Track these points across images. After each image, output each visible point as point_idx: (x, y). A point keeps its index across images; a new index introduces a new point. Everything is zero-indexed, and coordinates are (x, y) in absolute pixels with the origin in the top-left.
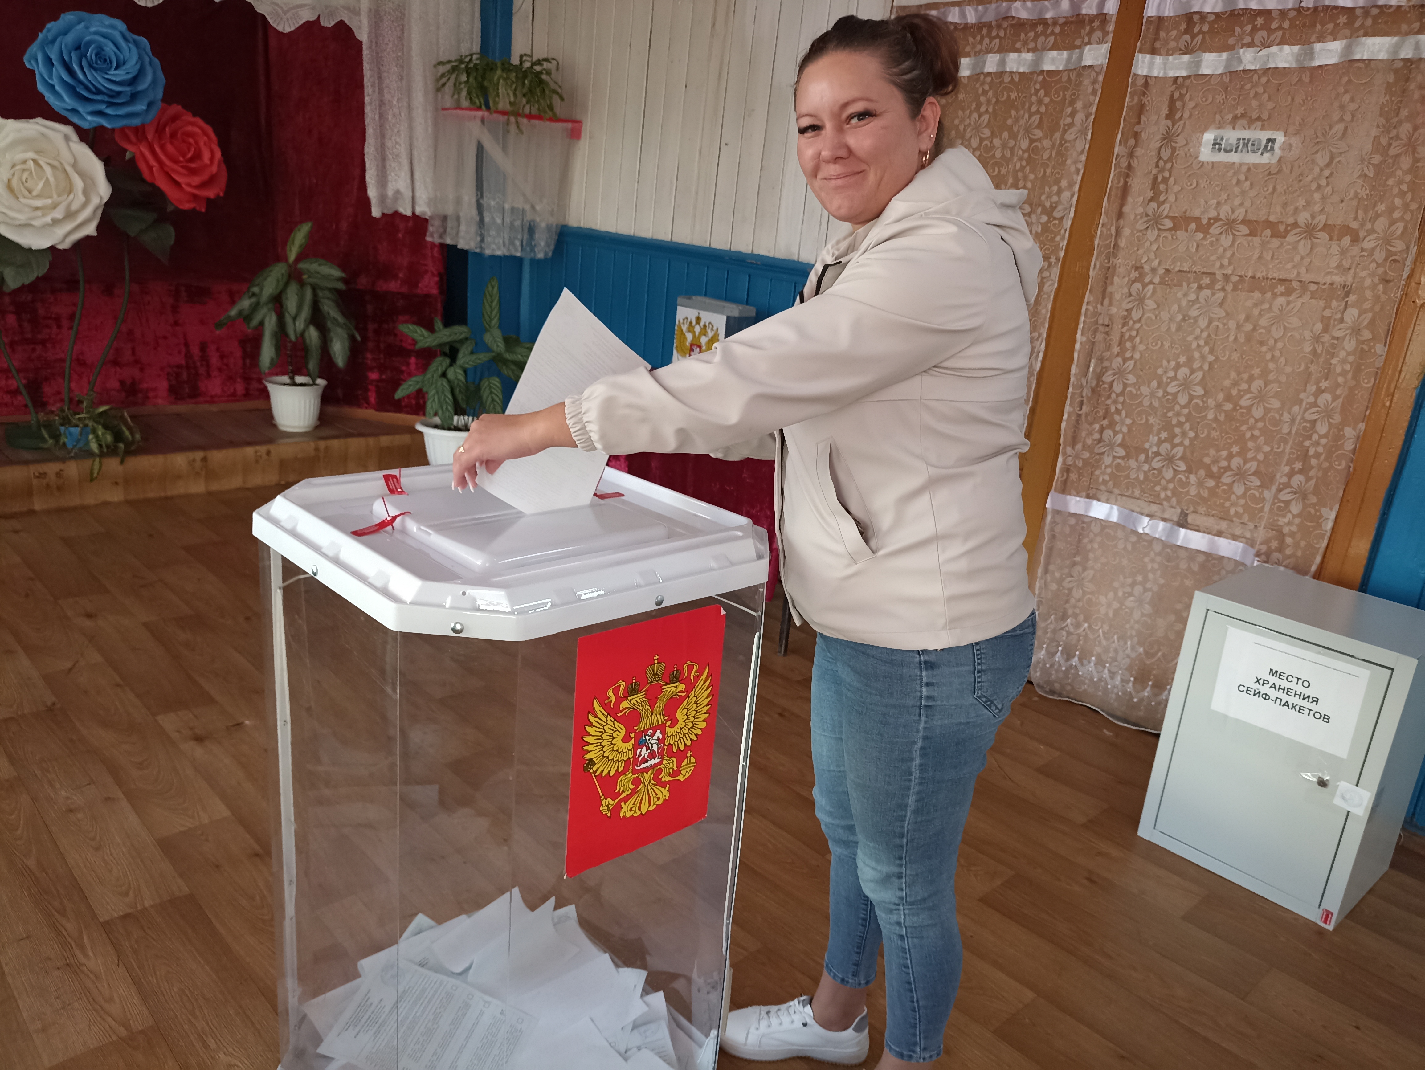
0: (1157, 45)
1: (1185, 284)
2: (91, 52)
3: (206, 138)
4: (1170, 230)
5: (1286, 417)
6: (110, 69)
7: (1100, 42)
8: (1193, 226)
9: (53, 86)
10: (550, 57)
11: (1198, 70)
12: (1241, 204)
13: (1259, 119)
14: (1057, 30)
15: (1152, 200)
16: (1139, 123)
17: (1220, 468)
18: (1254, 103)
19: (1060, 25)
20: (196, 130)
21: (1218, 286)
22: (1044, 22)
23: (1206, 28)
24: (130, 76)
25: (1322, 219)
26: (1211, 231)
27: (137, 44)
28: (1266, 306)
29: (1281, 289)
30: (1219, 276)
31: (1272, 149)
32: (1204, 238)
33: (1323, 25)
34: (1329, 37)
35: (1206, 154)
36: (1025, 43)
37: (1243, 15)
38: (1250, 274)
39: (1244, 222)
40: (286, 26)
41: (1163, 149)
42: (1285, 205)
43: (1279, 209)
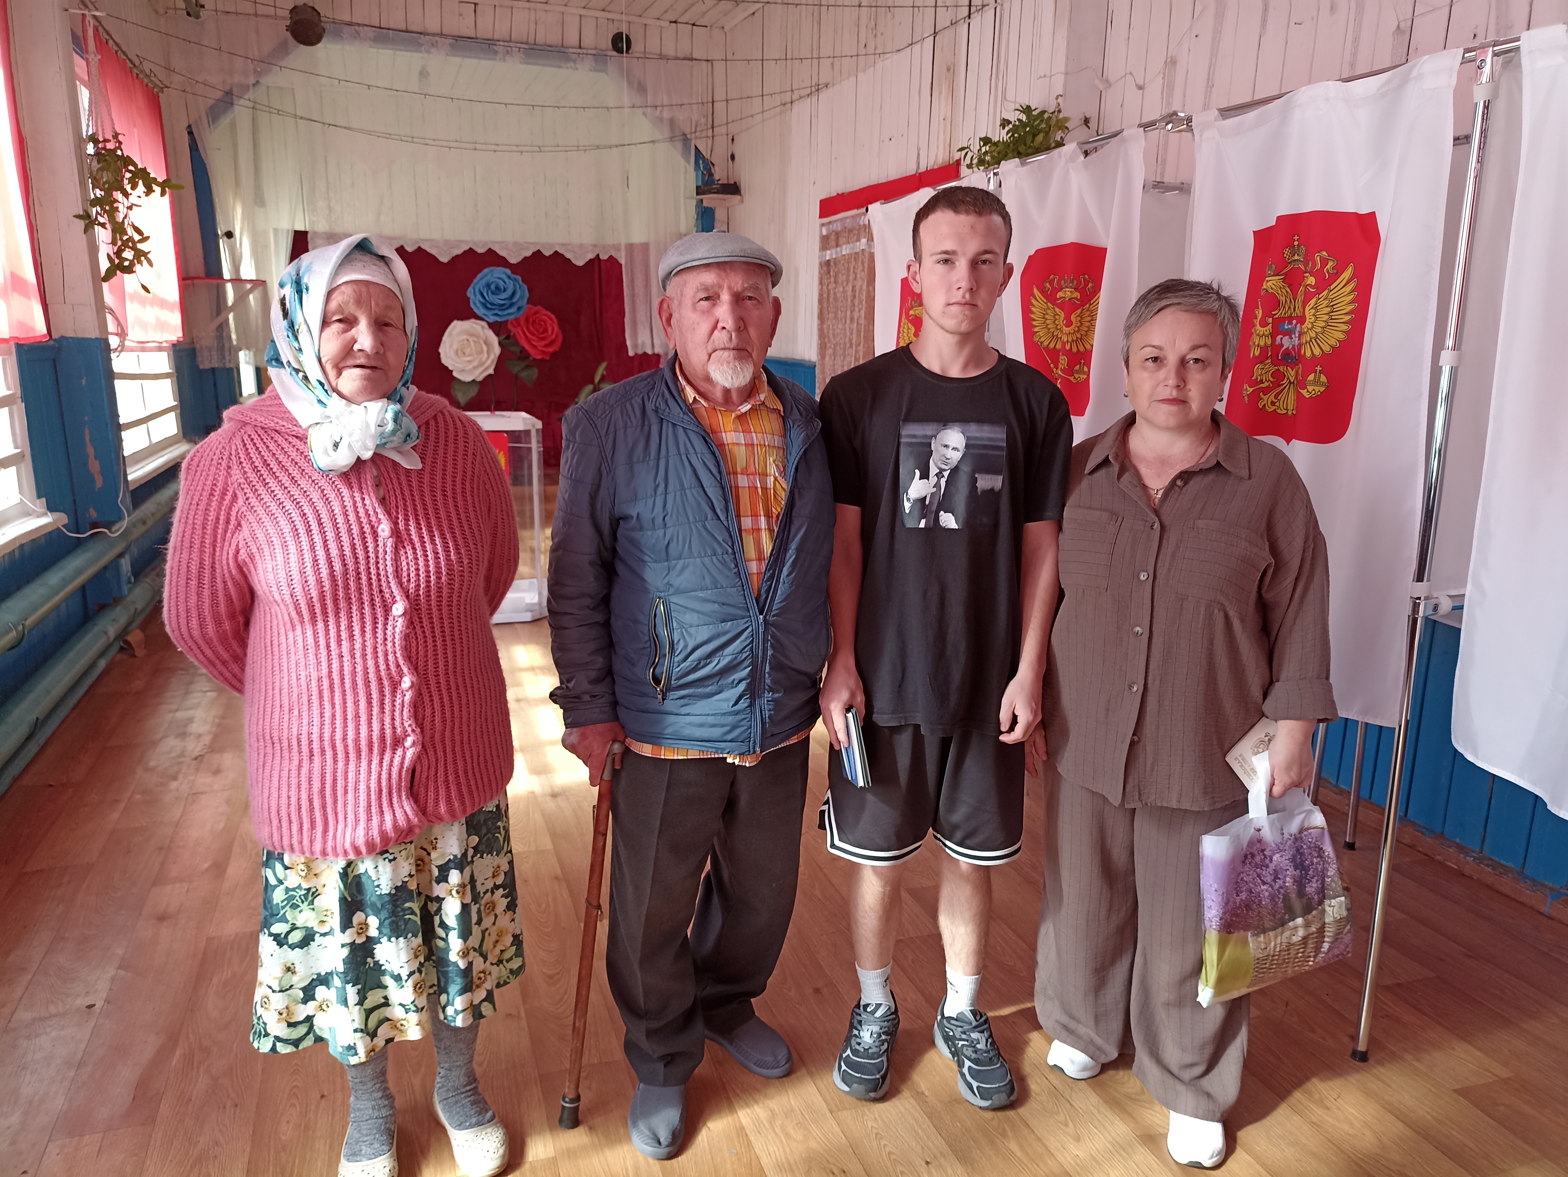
2: (493, 287)
3: (551, 321)
6: (501, 293)
9: (476, 304)
20: (546, 318)
24: (509, 296)
27: (515, 280)
40: (580, 263)
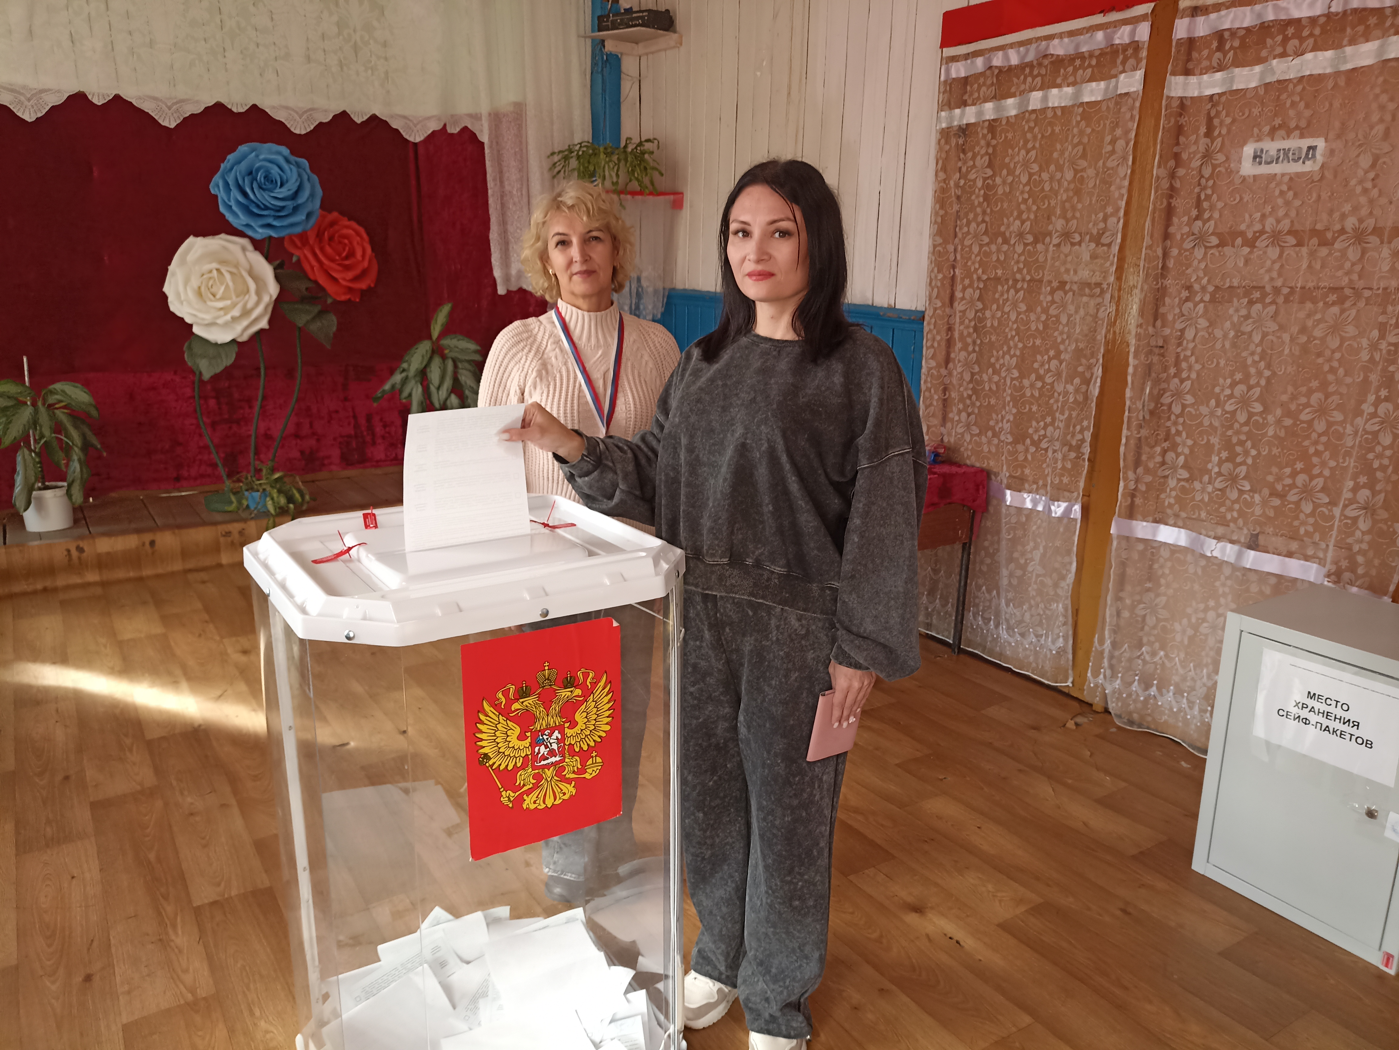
0: (1190, 66)
1: (1235, 300)
3: (358, 238)
4: (1217, 246)
5: (1349, 430)
6: (275, 188)
7: (1135, 69)
8: (1239, 241)
9: (231, 207)
10: (651, 138)
11: (1232, 86)
12: (1286, 215)
13: (1297, 127)
14: (1094, 62)
15: (1197, 218)
16: (1178, 144)
17: (1284, 486)
18: (1292, 113)
19: (1097, 57)
21: (1268, 300)
22: (1081, 56)
23: (1236, 43)
24: (290, 193)
25: (1371, 223)
26: (1257, 244)
27: (298, 165)
28: (1318, 316)
29: (1333, 297)
30: (1268, 289)
31: (1314, 156)
32: (1250, 253)
33: (1353, 28)
34: (1362, 39)
35: (1248, 168)
36: (1065, 78)
37: (1273, 26)
38: (1299, 285)
39: (1289, 232)
40: (417, 137)
41: (1204, 167)
42: (1331, 212)
43: (1324, 216)
